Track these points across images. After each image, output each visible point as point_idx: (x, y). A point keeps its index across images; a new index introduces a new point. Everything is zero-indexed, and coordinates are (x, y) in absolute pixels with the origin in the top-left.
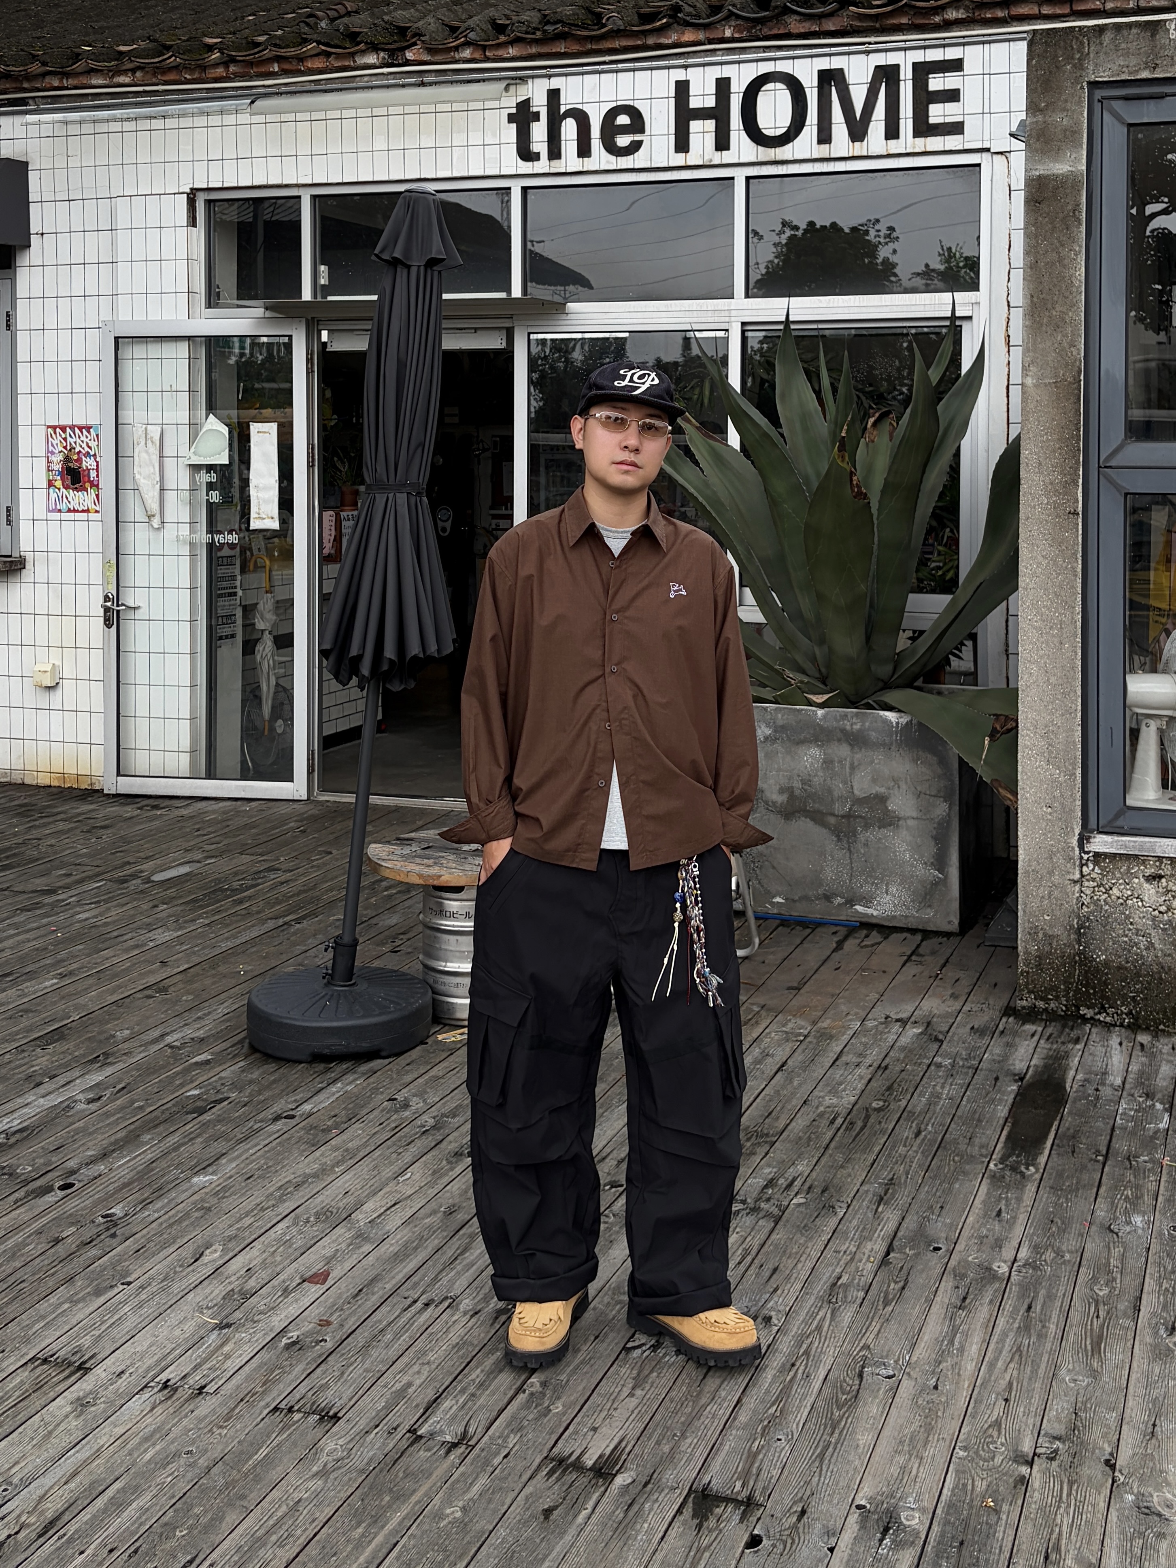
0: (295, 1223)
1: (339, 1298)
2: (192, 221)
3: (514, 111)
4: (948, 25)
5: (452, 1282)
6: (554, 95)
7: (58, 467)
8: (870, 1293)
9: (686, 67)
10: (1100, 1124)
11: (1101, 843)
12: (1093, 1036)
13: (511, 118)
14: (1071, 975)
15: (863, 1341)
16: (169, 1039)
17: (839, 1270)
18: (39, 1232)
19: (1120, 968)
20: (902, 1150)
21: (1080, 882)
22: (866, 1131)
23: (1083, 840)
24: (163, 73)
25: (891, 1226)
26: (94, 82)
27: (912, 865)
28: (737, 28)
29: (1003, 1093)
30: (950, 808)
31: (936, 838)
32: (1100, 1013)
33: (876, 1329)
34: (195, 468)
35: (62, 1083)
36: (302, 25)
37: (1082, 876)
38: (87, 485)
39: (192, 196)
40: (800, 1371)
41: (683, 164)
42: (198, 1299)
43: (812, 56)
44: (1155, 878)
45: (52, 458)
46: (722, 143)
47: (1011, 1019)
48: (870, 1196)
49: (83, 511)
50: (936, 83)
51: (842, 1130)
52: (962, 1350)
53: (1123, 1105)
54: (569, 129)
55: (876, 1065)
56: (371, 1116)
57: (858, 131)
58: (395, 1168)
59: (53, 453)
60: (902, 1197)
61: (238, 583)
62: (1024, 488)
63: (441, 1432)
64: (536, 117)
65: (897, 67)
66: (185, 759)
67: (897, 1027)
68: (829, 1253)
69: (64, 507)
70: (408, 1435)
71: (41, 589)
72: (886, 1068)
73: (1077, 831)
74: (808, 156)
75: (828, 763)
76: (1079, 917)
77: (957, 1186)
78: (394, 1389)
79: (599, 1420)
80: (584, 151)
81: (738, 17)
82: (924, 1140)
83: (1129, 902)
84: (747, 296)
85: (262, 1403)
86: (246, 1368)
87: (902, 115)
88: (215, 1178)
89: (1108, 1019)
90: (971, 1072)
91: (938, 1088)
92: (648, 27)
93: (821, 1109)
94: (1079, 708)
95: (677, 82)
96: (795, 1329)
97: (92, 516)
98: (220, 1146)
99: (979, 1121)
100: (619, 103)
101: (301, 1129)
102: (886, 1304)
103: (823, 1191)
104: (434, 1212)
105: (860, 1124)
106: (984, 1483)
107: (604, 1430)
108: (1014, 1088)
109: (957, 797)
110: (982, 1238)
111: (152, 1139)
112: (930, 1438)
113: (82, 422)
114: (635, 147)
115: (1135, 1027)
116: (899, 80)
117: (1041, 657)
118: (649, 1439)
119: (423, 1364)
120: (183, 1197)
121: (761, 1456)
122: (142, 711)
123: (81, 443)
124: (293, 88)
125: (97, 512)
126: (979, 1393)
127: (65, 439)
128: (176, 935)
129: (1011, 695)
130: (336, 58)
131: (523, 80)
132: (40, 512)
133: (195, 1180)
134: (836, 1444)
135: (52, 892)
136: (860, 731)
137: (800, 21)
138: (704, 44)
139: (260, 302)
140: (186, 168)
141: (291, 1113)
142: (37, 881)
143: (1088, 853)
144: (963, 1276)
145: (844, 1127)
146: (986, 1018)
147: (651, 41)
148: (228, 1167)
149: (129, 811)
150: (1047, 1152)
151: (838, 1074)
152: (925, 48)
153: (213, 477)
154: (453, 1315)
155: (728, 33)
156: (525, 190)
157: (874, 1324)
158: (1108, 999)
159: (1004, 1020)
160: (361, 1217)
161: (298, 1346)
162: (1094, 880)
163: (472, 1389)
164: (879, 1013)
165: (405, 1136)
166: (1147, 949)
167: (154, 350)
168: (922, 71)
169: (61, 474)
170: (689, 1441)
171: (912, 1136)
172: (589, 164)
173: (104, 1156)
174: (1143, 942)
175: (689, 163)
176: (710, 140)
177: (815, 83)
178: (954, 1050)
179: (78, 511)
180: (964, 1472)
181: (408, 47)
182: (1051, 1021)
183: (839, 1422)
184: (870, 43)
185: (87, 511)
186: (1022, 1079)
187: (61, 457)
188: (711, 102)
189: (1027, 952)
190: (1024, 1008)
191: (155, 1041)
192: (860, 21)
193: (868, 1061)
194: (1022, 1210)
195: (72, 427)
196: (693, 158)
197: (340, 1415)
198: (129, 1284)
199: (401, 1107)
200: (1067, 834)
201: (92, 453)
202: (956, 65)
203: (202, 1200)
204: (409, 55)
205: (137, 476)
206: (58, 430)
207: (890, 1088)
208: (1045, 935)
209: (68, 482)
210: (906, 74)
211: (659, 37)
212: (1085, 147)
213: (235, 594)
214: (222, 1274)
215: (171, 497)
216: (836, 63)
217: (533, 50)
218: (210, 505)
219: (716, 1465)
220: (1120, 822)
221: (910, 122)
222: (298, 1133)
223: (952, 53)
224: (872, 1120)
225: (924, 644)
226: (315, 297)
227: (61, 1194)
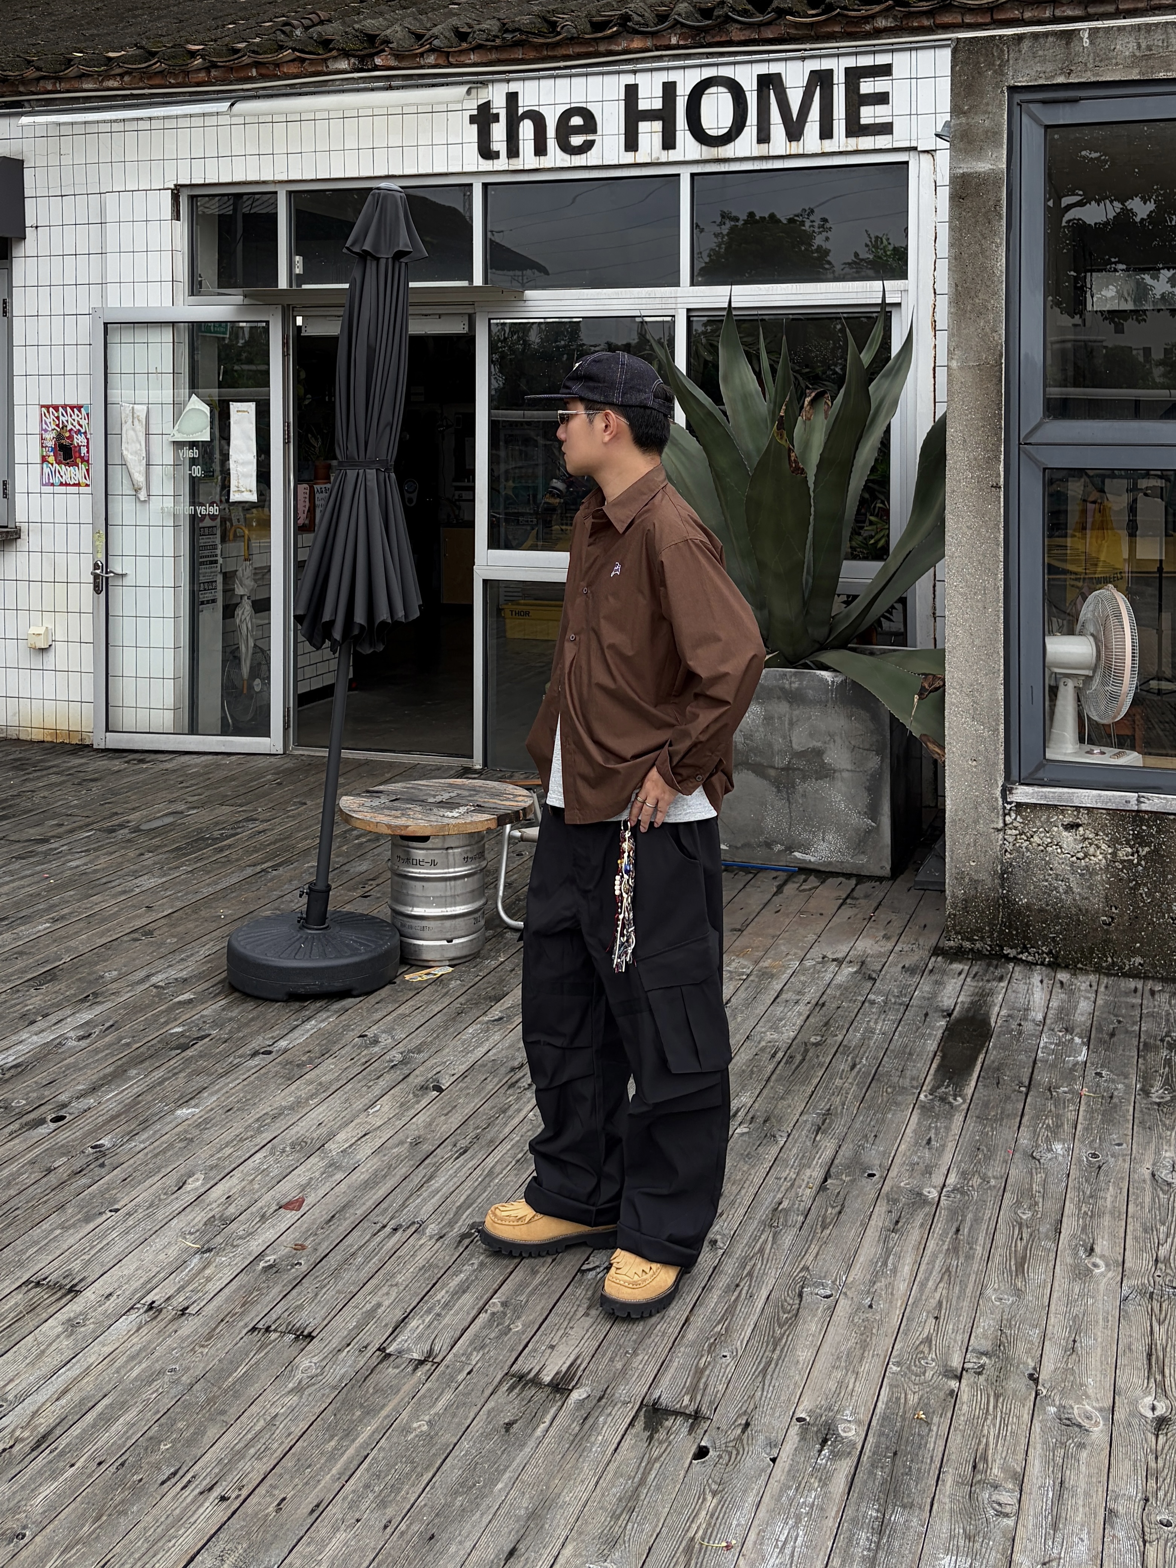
0: (272, 1153)
1: (313, 1223)
2: (176, 216)
3: (475, 112)
4: (878, 33)
5: (419, 1208)
6: (512, 98)
7: (51, 444)
8: (809, 1217)
9: (635, 72)
10: (1022, 1057)
11: (1023, 794)
12: (1016, 975)
13: (473, 120)
14: (995, 917)
15: (803, 1263)
16: (154, 980)
17: (780, 1196)
18: (33, 1162)
19: (1041, 910)
20: (838, 1082)
21: (1003, 830)
22: (805, 1065)
23: (1006, 791)
24: (150, 78)
25: (828, 1154)
26: (85, 86)
27: (847, 814)
28: (682, 36)
29: (932, 1028)
30: (882, 761)
31: (868, 789)
32: (1022, 953)
33: (815, 1251)
34: (178, 445)
35: (54, 1021)
36: (278, 33)
37: (1005, 824)
38: (79, 460)
39: (176, 192)
40: (744, 1292)
41: (632, 161)
42: (181, 1225)
43: (751, 62)
44: (1072, 827)
45: (45, 436)
46: (669, 143)
47: (940, 958)
48: (809, 1126)
49: (74, 485)
50: (867, 87)
51: (782, 1064)
52: (895, 1271)
53: (1044, 1039)
54: (527, 129)
55: (813, 1002)
56: (343, 1052)
57: (794, 132)
58: (365, 1101)
59: (46, 431)
60: (839, 1126)
61: (219, 552)
62: (949, 463)
63: (409, 1350)
64: (496, 118)
65: (830, 72)
66: (169, 715)
67: (833, 967)
68: (771, 1180)
69: (56, 481)
70: (378, 1353)
71: (35, 557)
72: (823, 1005)
73: (1000, 783)
74: (748, 155)
75: (768, 719)
76: (1002, 863)
77: (890, 1116)
78: (364, 1309)
79: (557, 1339)
80: (540, 149)
81: (683, 25)
82: (859, 1072)
83: (1049, 849)
84: (692, 284)
85: (242, 1324)
86: (226, 1290)
87: (835, 116)
88: (197, 1110)
89: (1030, 958)
90: (902, 1008)
91: (872, 1024)
92: (600, 35)
93: (763, 1044)
94: (1002, 668)
95: (627, 86)
96: (739, 1252)
97: (83, 489)
98: (200, 1081)
99: (910, 1054)
100: (573, 105)
101: (279, 1063)
102: (824, 1227)
103: (765, 1121)
104: (401, 1143)
105: (799, 1058)
106: (916, 1396)
107: (561, 1348)
108: (943, 1023)
109: (888, 751)
110: (913, 1165)
111: (139, 1074)
112: (866, 1354)
113: (74, 402)
114: (588, 146)
115: (1055, 965)
116: (832, 84)
117: (966, 621)
118: (603, 1356)
119: (392, 1285)
120: (167, 1129)
121: (707, 1372)
122: (129, 671)
123: (71, 420)
124: (270, 92)
125: (87, 485)
126: (911, 1311)
127: (58, 418)
128: (160, 881)
129: (938, 656)
130: (310, 64)
131: (484, 84)
132: (35, 486)
133: (179, 1112)
134: (778, 1360)
135: (45, 841)
136: (797, 689)
137: (741, 29)
138: (651, 51)
139: (240, 290)
140: (170, 166)
141: (268, 1049)
142: (31, 831)
143: (1010, 803)
144: (895, 1201)
145: (784, 1061)
146: (917, 958)
147: (602, 48)
148: (209, 1100)
149: (117, 764)
150: (973, 1084)
151: (778, 1010)
152: (856, 54)
153: (195, 453)
154: (419, 1239)
155: (674, 41)
156: (485, 186)
157: (813, 1246)
158: (1030, 939)
159: (933, 959)
160: (333, 1147)
161: (275, 1269)
162: (1016, 828)
163: (437, 1309)
164: (816, 953)
165: (375, 1070)
166: (1066, 892)
167: (141, 336)
168: (854, 75)
169: (54, 450)
170: (640, 1358)
171: (847, 1068)
172: (546, 162)
173: (94, 1089)
174: (1062, 887)
175: (639, 161)
176: (658, 139)
177: (755, 87)
178: (886, 988)
179: (69, 485)
180: (897, 1386)
181: (377, 54)
182: (976, 960)
183: (780, 1339)
184: (805, 50)
185: (78, 485)
186: (950, 1015)
187: (53, 435)
188: (658, 104)
189: (954, 897)
190: (951, 948)
191: (142, 981)
192: (797, 29)
193: (807, 998)
194: (951, 1138)
195: (64, 407)
196: (642, 156)
197: (314, 1334)
198: (117, 1210)
199: (371, 1043)
200: (991, 786)
201: (83, 431)
202: (886, 70)
203: (186, 1131)
204: (378, 61)
205: (125, 452)
206: (51, 409)
207: (826, 1024)
208: (971, 880)
209: (61, 458)
210: (839, 78)
211: (610, 44)
212: (1005, 146)
213: (216, 562)
214: (203, 1200)
215: (156, 471)
216: (774, 68)
217: (494, 56)
218: (193, 480)
219: (666, 1381)
220: (1040, 775)
221: (843, 123)
222: (274, 1068)
223: (882, 59)
224: (810, 1054)
225: (857, 607)
226: (291, 286)
227: (53, 1126)
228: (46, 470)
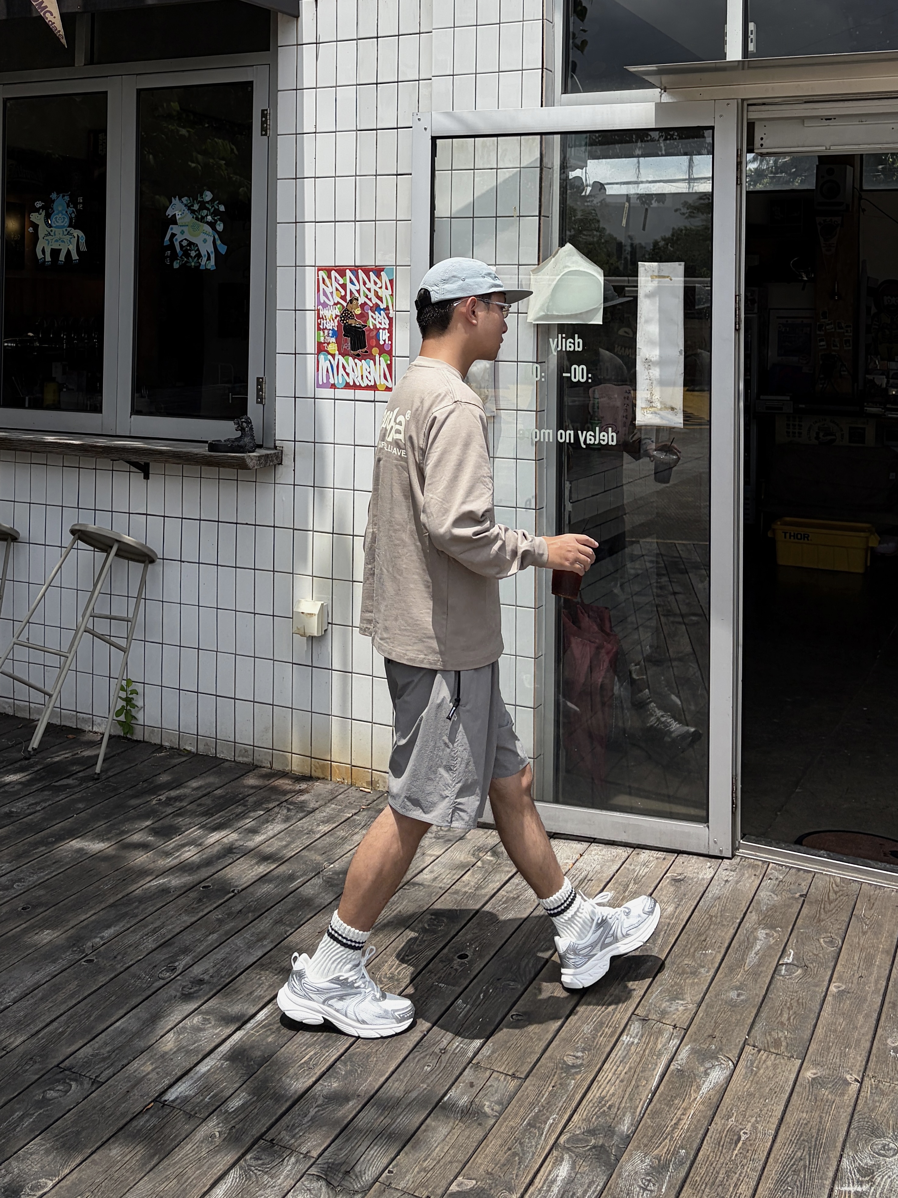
7: (332, 325)
34: (543, 330)
38: (375, 351)
45: (323, 312)
49: (368, 388)
59: (325, 305)
69: (339, 380)
71: (304, 493)
97: (380, 395)
113: (369, 262)
123: (365, 290)
125: (388, 389)
127: (344, 286)
153: (575, 344)
169: (335, 334)
179: (360, 387)
185: (374, 388)
195: (355, 270)
201: (383, 306)
206: (333, 273)
228: (324, 364)
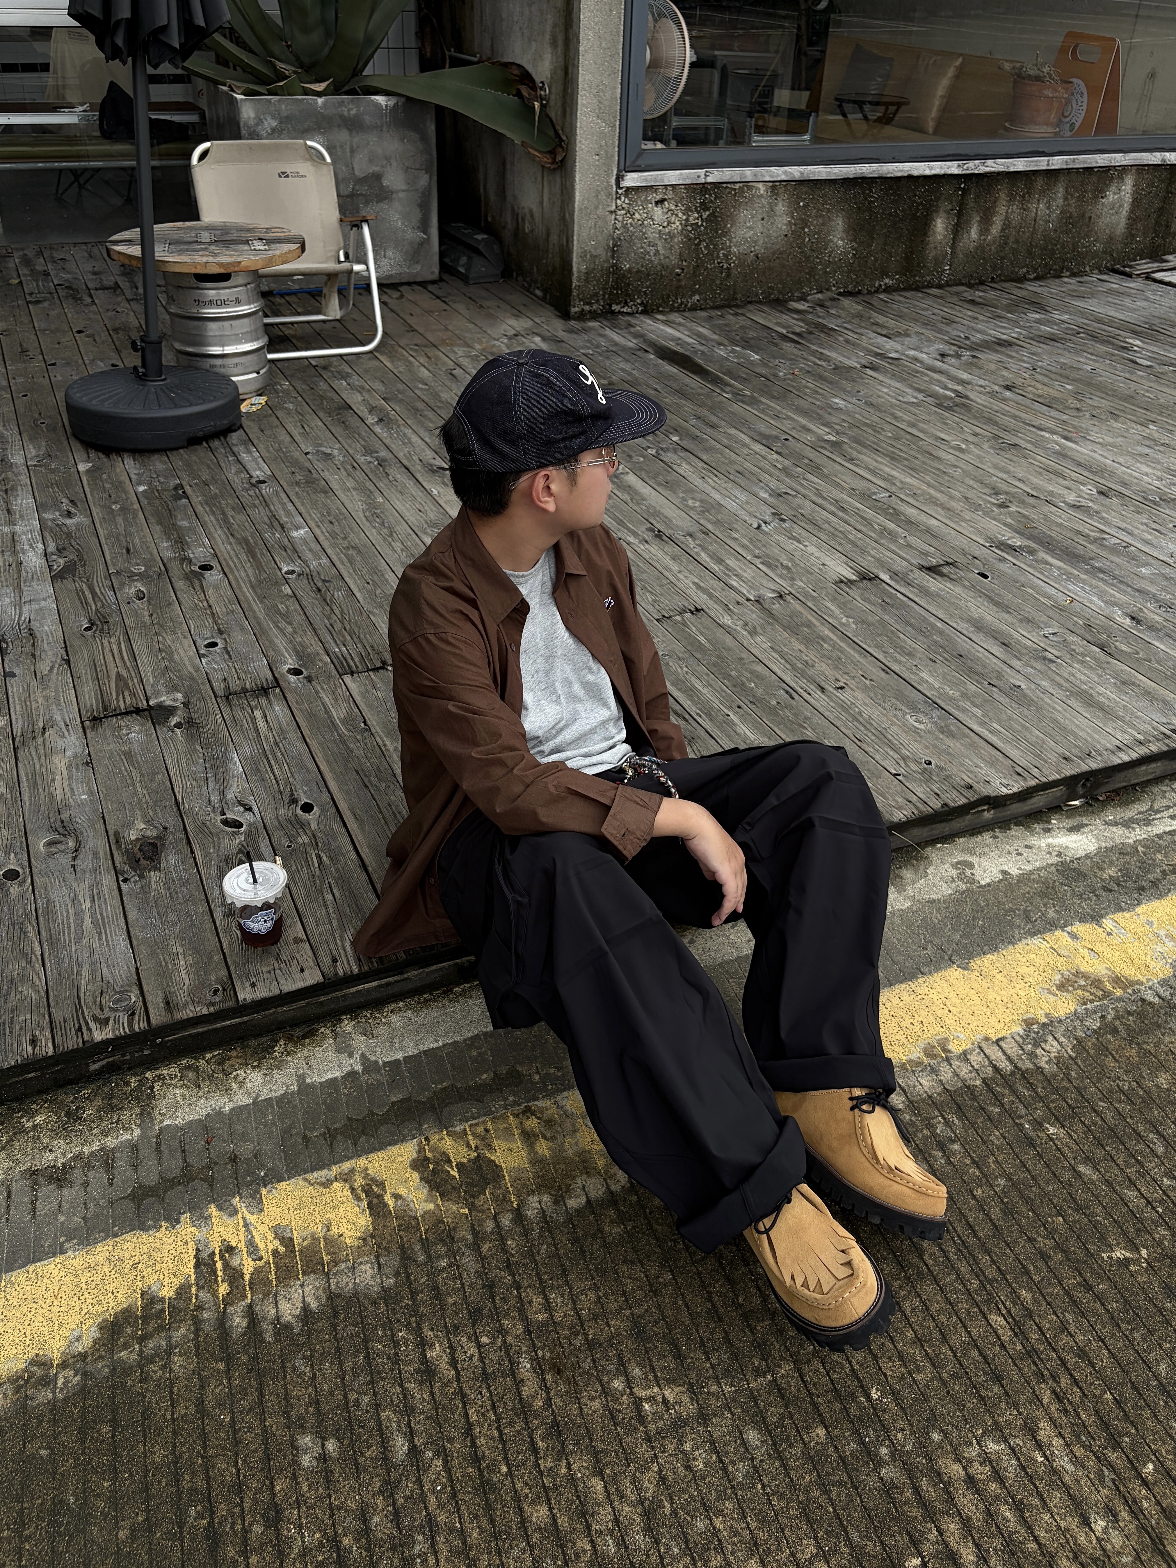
11: (630, 180)
14: (607, 282)
19: (638, 271)
21: (615, 211)
23: (618, 179)
32: (624, 307)
37: (617, 207)
44: (661, 202)
73: (615, 172)
76: (613, 239)
83: (645, 222)
89: (629, 310)
94: (620, 69)
115: (645, 312)
143: (621, 188)
158: (629, 295)
162: (624, 209)
174: (653, 251)
182: (593, 318)
189: (579, 271)
200: (608, 175)
208: (591, 256)
220: (639, 162)
